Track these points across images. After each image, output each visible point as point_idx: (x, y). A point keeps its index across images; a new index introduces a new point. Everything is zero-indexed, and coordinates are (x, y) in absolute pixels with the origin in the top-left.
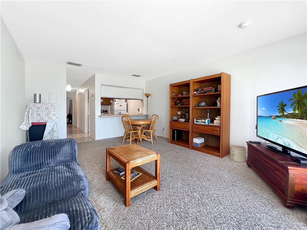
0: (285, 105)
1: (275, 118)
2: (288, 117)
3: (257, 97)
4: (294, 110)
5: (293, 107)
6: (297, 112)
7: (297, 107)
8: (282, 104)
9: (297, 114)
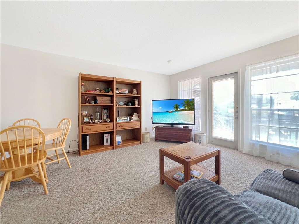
0: (179, 106)
1: (171, 112)
2: (181, 111)
3: (152, 101)
4: (185, 107)
5: (184, 106)
6: (186, 108)
7: (186, 106)
8: (177, 105)
9: (187, 109)
